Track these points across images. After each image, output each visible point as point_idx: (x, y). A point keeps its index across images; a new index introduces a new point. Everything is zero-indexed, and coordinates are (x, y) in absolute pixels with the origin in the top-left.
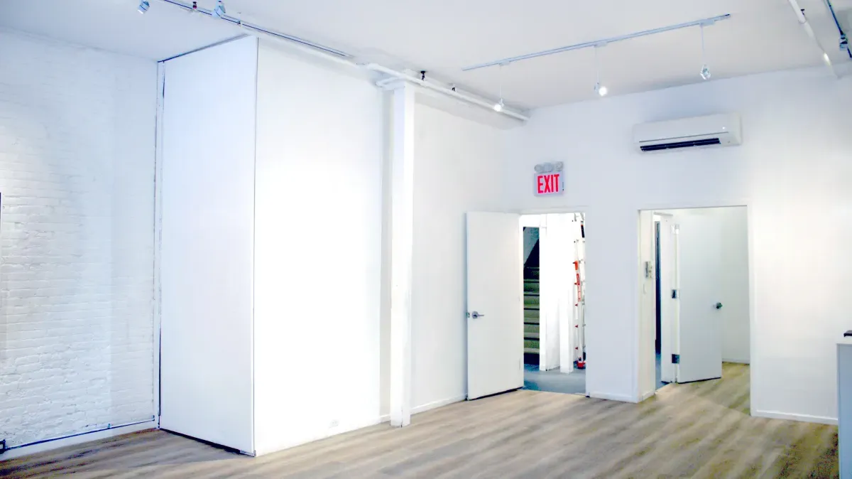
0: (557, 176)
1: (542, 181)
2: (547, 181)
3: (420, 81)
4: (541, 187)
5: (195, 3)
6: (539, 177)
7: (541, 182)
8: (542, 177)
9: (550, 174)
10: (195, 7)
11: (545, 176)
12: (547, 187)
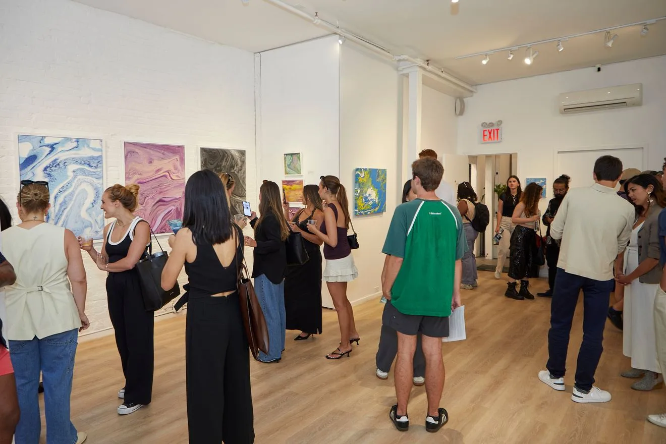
0: (497, 130)
1: (487, 133)
2: (490, 133)
3: (425, 66)
4: (485, 137)
5: (316, 13)
6: (484, 131)
7: (485, 134)
8: (486, 131)
9: (493, 128)
10: (317, 15)
11: (489, 131)
12: (490, 137)
